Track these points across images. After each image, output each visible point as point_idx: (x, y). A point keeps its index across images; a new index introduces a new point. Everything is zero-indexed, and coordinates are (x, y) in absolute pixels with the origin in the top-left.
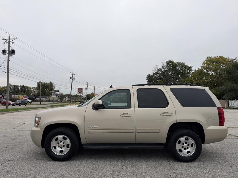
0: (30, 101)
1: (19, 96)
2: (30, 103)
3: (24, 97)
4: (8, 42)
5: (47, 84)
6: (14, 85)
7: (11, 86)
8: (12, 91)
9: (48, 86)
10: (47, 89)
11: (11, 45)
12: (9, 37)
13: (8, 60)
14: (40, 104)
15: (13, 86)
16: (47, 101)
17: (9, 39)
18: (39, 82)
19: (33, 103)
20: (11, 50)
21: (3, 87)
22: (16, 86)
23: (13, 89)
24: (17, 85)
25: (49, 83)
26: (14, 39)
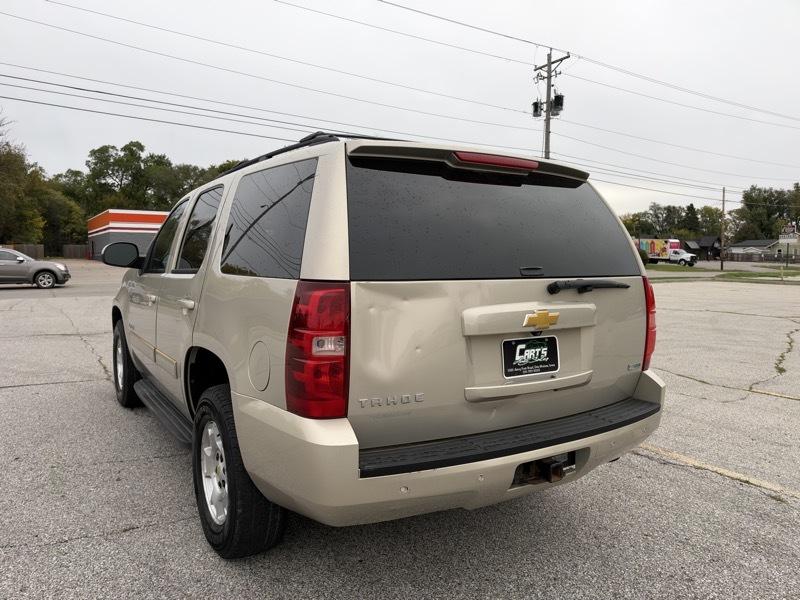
0: (687, 256)
1: (653, 243)
2: (691, 263)
3: (668, 246)
4: (545, 74)
5: (781, 193)
6: (667, 205)
7: (659, 208)
8: (662, 226)
9: (785, 201)
10: (780, 215)
11: (553, 81)
12: (549, 56)
13: (548, 132)
14: (720, 268)
15: (665, 209)
16: (768, 258)
17: (550, 63)
18: (748, 188)
19: (699, 264)
20: (553, 96)
21: (635, 216)
22: (674, 207)
23: (665, 220)
24: (677, 205)
25: (792, 189)
26: (561, 60)
